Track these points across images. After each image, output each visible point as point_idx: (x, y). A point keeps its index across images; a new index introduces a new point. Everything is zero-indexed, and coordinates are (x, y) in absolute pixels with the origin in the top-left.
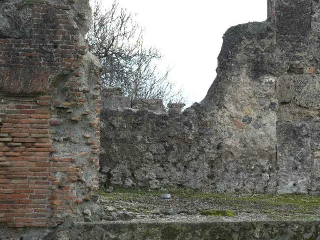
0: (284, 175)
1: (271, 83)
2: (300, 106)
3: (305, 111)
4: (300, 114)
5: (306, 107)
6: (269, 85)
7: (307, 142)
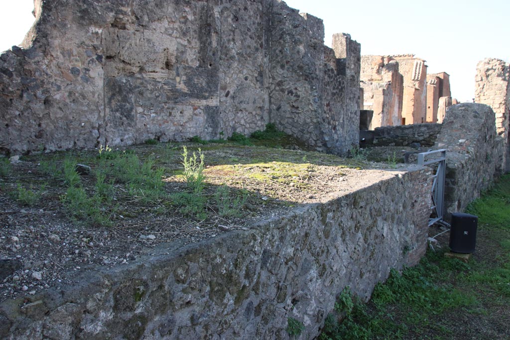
0: (113, 131)
1: (97, 33)
2: (124, 61)
3: (128, 67)
4: (124, 69)
5: (129, 63)
6: (95, 35)
7: (131, 97)
